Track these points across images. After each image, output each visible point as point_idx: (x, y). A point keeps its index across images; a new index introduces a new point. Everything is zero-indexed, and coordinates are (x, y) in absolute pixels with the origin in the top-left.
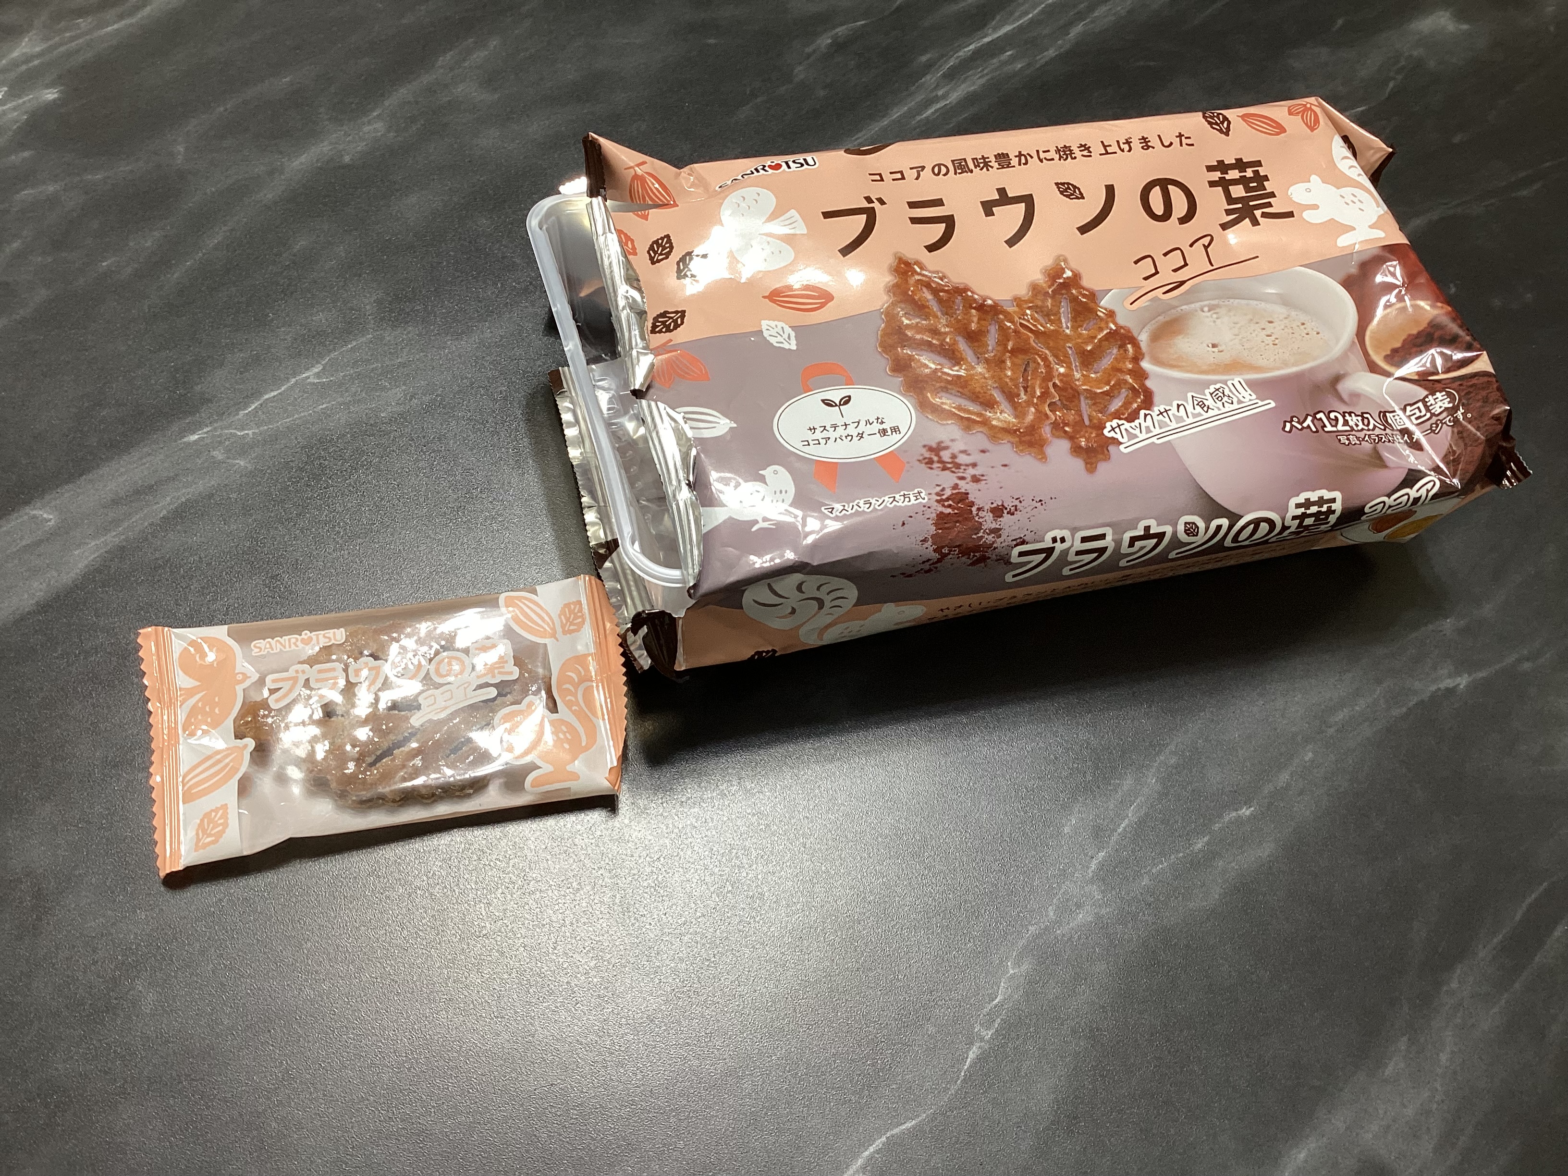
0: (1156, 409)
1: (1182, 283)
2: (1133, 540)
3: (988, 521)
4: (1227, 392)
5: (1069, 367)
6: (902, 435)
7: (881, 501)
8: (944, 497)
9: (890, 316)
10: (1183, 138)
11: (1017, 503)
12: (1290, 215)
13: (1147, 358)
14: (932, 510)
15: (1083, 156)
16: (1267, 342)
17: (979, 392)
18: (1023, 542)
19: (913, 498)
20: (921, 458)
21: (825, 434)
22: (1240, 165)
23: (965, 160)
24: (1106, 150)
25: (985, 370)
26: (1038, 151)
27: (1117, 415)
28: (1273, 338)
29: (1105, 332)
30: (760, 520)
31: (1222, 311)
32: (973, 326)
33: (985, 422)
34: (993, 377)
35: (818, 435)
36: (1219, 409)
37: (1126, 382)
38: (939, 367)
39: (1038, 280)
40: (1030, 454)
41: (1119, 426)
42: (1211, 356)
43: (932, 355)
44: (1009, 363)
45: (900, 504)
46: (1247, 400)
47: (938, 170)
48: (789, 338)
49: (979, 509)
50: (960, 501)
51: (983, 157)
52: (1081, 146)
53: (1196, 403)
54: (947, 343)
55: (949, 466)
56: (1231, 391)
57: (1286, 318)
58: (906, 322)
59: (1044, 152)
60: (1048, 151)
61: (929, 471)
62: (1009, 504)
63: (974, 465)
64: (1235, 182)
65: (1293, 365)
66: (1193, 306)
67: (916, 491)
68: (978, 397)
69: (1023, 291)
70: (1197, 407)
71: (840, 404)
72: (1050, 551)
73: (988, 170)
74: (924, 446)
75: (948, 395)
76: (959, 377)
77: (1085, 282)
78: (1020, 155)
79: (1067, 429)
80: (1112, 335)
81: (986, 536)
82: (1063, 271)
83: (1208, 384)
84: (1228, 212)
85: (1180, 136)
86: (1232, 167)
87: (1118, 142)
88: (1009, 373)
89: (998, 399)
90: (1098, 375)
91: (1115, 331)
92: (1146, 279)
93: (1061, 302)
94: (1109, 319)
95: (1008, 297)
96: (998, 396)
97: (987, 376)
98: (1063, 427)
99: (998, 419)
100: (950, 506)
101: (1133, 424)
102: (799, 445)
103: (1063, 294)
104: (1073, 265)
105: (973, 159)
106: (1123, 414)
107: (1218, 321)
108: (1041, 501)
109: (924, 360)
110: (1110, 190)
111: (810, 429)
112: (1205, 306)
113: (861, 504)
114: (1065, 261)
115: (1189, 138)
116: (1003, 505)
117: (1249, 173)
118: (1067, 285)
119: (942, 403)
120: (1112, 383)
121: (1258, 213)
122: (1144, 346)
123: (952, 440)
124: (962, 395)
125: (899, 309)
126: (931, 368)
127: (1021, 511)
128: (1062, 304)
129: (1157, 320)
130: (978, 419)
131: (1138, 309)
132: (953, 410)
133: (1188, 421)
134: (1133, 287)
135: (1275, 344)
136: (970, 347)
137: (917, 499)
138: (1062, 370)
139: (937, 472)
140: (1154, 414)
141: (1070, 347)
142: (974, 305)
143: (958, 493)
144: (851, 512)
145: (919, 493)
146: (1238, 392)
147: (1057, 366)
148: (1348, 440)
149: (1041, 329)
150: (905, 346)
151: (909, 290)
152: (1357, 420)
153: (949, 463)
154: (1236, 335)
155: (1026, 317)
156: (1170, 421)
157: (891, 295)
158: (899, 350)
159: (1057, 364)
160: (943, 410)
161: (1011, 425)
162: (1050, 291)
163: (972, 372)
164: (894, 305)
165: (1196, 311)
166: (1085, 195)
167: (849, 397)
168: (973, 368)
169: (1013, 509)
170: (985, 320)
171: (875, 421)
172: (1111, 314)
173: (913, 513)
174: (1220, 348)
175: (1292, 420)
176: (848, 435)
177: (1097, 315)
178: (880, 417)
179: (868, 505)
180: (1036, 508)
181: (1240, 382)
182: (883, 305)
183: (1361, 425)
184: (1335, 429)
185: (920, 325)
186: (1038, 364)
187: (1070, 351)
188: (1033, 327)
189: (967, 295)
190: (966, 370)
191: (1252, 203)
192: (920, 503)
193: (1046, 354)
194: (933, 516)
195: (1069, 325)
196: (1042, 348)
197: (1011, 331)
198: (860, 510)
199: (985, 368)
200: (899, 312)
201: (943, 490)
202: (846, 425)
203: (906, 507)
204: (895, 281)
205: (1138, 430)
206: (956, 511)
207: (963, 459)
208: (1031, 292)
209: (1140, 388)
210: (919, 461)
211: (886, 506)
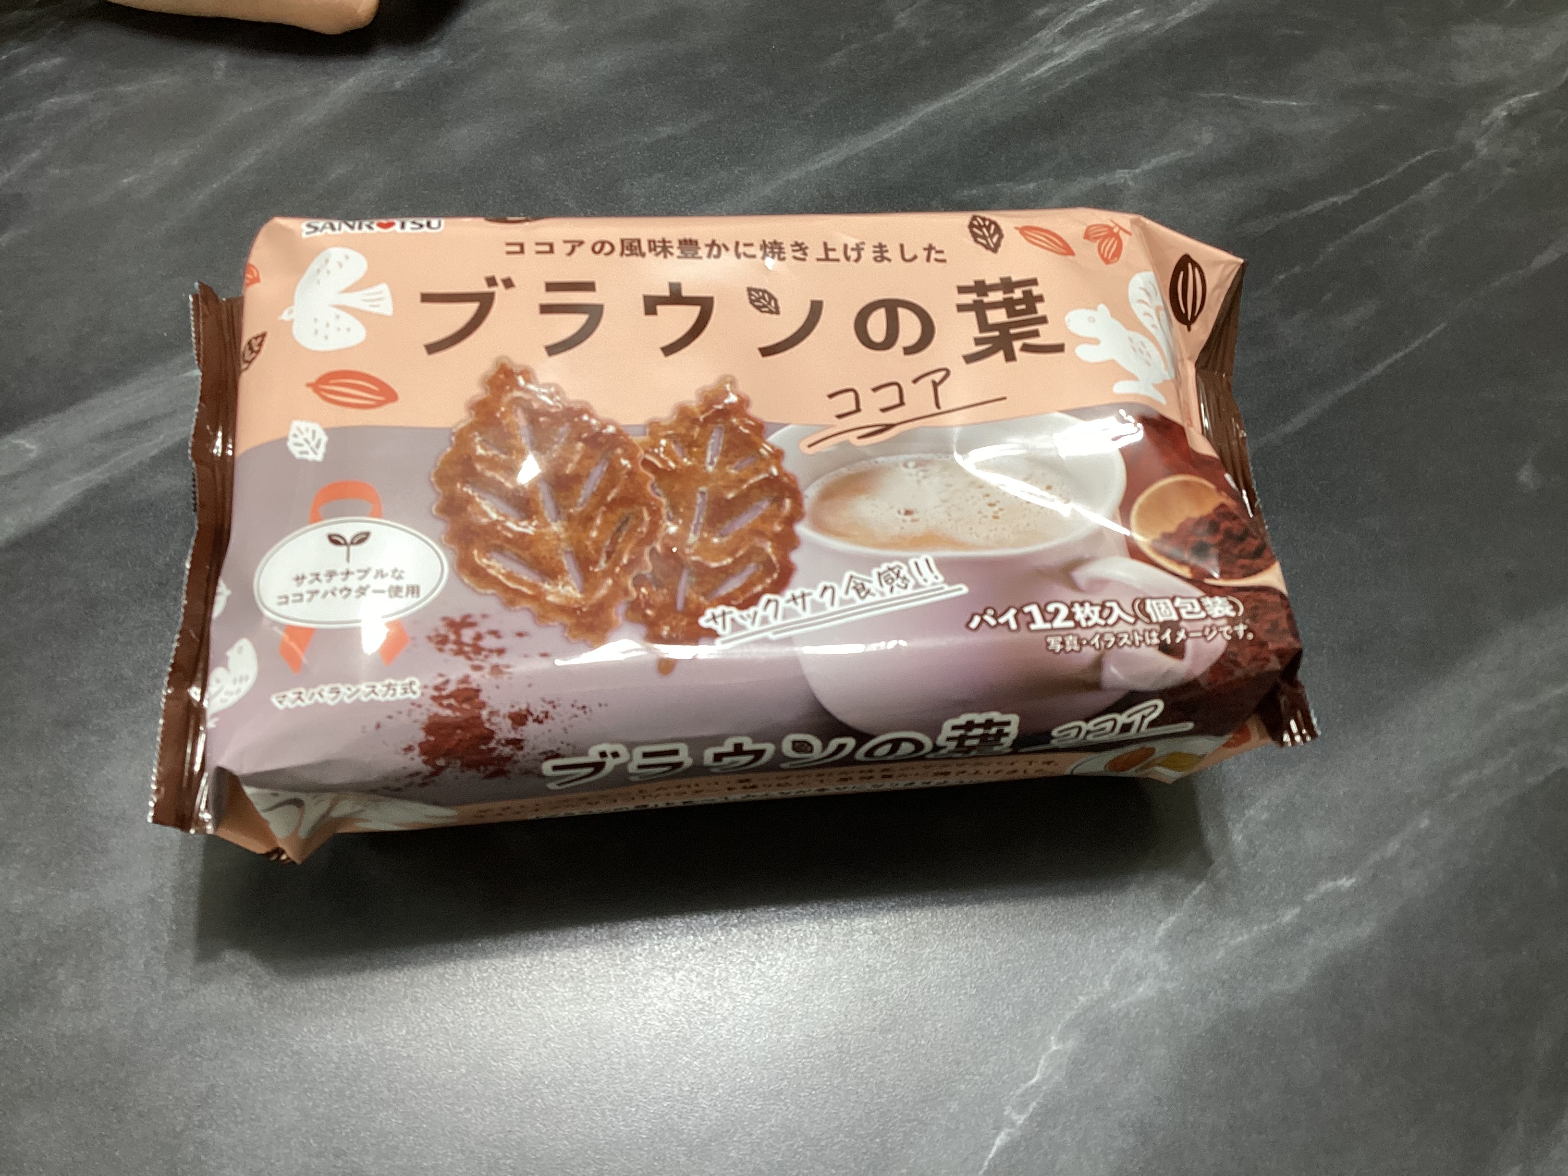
0: (788, 594)
1: (889, 427)
2: (718, 756)
3: (504, 728)
4: (904, 572)
5: (686, 527)
6: (421, 598)
7: (354, 689)
8: (444, 693)
9: (462, 438)
10: (933, 252)
11: (549, 708)
12: (1059, 348)
13: (806, 520)
14: (423, 710)
15: (795, 258)
16: (984, 514)
17: (544, 558)
18: (557, 755)
19: (399, 690)
20: (433, 634)
21: (315, 586)
22: (1007, 285)
23: (639, 241)
24: (827, 255)
25: (562, 530)
26: (737, 244)
27: (726, 601)
28: (996, 509)
29: (762, 476)
31: (932, 469)
32: (570, 469)
33: (538, 597)
34: (570, 538)
35: (304, 587)
36: (882, 594)
37: (762, 550)
38: (501, 518)
39: (692, 402)
40: (585, 641)
41: (724, 614)
42: (899, 525)
43: (498, 501)
44: (598, 521)
45: (380, 698)
46: (929, 583)
47: (600, 247)
48: (318, 446)
49: (492, 713)
50: (467, 700)
51: (664, 241)
52: (797, 244)
53: (852, 585)
54: (524, 489)
55: (467, 649)
56: (910, 571)
58: (480, 451)
59: (746, 245)
60: (751, 245)
61: (438, 654)
62: (538, 709)
63: (501, 652)
64: (994, 306)
65: (1013, 546)
66: (893, 459)
67: (407, 681)
68: (540, 563)
69: (664, 412)
70: (852, 592)
71: (352, 543)
72: (595, 767)
73: (665, 257)
74: (444, 619)
75: (500, 558)
76: (523, 535)
77: (753, 411)
78: (713, 244)
79: (649, 612)
80: (769, 482)
81: (499, 747)
82: (726, 394)
83: (878, 562)
84: (978, 341)
85: (930, 248)
86: (994, 288)
87: (846, 246)
88: (594, 534)
89: (566, 567)
90: (725, 539)
91: (776, 478)
92: (840, 417)
93: (712, 432)
94: (773, 461)
95: (641, 419)
96: (567, 562)
97: (562, 536)
98: (644, 609)
99: (557, 594)
100: (450, 706)
101: (745, 613)
103: (717, 423)
104: (742, 388)
105: (649, 242)
106: (736, 599)
107: (925, 482)
108: (584, 707)
109: (486, 506)
110: (816, 308)
111: (297, 578)
112: (911, 460)
113: (325, 694)
114: (733, 383)
115: (941, 252)
116: (528, 711)
117: (1018, 294)
118: (727, 412)
119: (489, 566)
120: (741, 552)
121: (1017, 345)
122: (808, 503)
123: (484, 616)
124: (520, 559)
125: (476, 433)
126: (491, 518)
127: (553, 719)
128: (714, 434)
129: (837, 471)
130: (529, 592)
131: (817, 454)
132: (501, 577)
133: (830, 609)
134: (817, 425)
135: (996, 517)
136: (553, 497)
137: (406, 692)
138: (673, 529)
139: (447, 656)
140: (783, 600)
141: (703, 493)
142: (585, 435)
143: (466, 689)
144: (308, 702)
145: (411, 684)
146: (920, 573)
147: (669, 523)
148: (1063, 643)
149: (670, 467)
150: (467, 482)
151: (498, 409)
152: (1093, 612)
153: (468, 645)
154: (944, 501)
155: (656, 451)
156: (804, 608)
157: (473, 413)
158: (459, 486)
159: (670, 519)
160: (488, 575)
161: (572, 602)
162: (701, 418)
163: (543, 530)
164: (472, 427)
165: (897, 465)
166: (781, 310)
167: (367, 534)
168: (547, 525)
169: (542, 716)
170: (591, 457)
171: (390, 573)
172: (778, 455)
173: (393, 711)
174: (915, 516)
175: (985, 613)
176: (346, 589)
177: (759, 453)
178: (399, 569)
179: (333, 695)
180: (576, 716)
181: (927, 561)
182: (458, 424)
183: (1095, 619)
184: (1048, 626)
185: (497, 459)
186: (642, 520)
187: (699, 500)
188: (660, 465)
189: (581, 420)
190: (536, 527)
191: (1012, 331)
192: (409, 699)
193: (661, 504)
194: (424, 718)
195: (716, 460)
196: (659, 495)
197: (624, 472)
198: (321, 700)
199: (563, 526)
200: (475, 437)
201: (447, 682)
202: (348, 573)
203: (388, 702)
204: (484, 396)
205: (750, 621)
206: (458, 714)
207: (489, 642)
208: (675, 417)
209: (779, 561)
210: (430, 638)
211: (358, 700)
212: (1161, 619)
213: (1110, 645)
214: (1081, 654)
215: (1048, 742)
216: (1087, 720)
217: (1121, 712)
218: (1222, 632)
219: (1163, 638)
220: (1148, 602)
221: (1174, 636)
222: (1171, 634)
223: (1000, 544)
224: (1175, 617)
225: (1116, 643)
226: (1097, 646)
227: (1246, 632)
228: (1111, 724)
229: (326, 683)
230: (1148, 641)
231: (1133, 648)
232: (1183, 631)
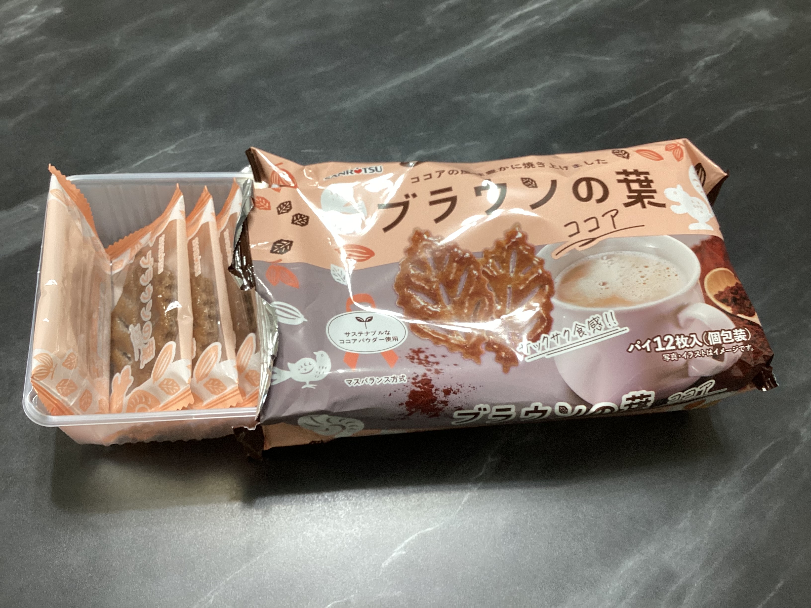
0: (551, 334)
1: (593, 239)
2: (527, 413)
3: (441, 396)
4: (600, 321)
5: (504, 306)
6: (399, 341)
7: (380, 379)
8: (417, 381)
9: (404, 266)
10: (600, 161)
11: (459, 387)
12: (663, 206)
13: (556, 295)
14: (408, 388)
15: (539, 167)
16: (639, 282)
18: (461, 409)
19: (398, 379)
20: (408, 355)
21: (355, 337)
22: (636, 172)
25: (452, 309)
28: (644, 279)
29: (535, 275)
30: (308, 383)
31: (615, 259)
32: (452, 277)
33: (447, 341)
34: (456, 313)
35: (350, 337)
36: (591, 334)
38: (426, 305)
39: (501, 238)
40: (471, 359)
42: (599, 292)
43: (422, 296)
44: (467, 304)
45: (391, 383)
46: (611, 327)
48: (344, 278)
49: (436, 390)
50: (426, 384)
52: (539, 163)
53: (577, 329)
54: (433, 289)
55: (423, 362)
56: (603, 320)
57: (657, 264)
58: (412, 272)
61: (412, 363)
62: (455, 388)
63: (437, 363)
64: (633, 181)
65: (653, 300)
66: (597, 255)
67: (401, 375)
69: (490, 245)
70: (577, 333)
71: (366, 321)
72: (477, 415)
74: (411, 349)
76: (436, 312)
77: (530, 241)
79: (495, 346)
80: (539, 277)
81: (439, 404)
82: (516, 233)
83: (588, 315)
84: (629, 197)
85: (598, 160)
86: (631, 173)
88: (466, 311)
91: (541, 275)
92: (570, 236)
93: (511, 254)
94: (540, 266)
95: (480, 250)
97: (453, 312)
98: (492, 346)
99: (455, 339)
100: (419, 387)
102: (338, 342)
103: (513, 249)
104: (524, 229)
107: (612, 266)
108: (474, 387)
109: (418, 298)
110: (554, 183)
111: (346, 334)
112: (604, 256)
113: (368, 380)
114: (519, 226)
115: (604, 160)
116: (451, 388)
117: (642, 177)
118: (517, 243)
121: (646, 201)
122: (556, 286)
123: (427, 349)
125: (410, 263)
126: (421, 305)
127: (461, 392)
128: (512, 256)
129: (570, 267)
130: (443, 339)
131: (561, 258)
132: (430, 333)
133: (568, 343)
134: (560, 243)
135: (644, 284)
136: (446, 292)
137: (401, 381)
138: (499, 307)
139: (415, 364)
140: (549, 336)
141: (509, 288)
142: (457, 259)
143: (425, 379)
144: (361, 384)
145: (403, 377)
146: (608, 321)
147: (497, 305)
148: (670, 357)
149: (494, 275)
150: (409, 288)
151: (417, 251)
152: (684, 340)
153: (423, 360)
154: (621, 276)
155: (488, 265)
156: (558, 342)
157: (407, 254)
158: (405, 290)
159: (497, 303)
160: (424, 332)
161: (462, 343)
162: (506, 247)
163: (444, 310)
164: (407, 261)
165: (598, 259)
166: (538, 186)
167: (372, 317)
168: (445, 307)
169: (457, 391)
170: (460, 270)
171: (385, 333)
172: (542, 262)
173: (397, 389)
174: (607, 286)
175: (636, 343)
176: (368, 339)
177: (532, 263)
178: (388, 331)
179: (372, 381)
180: (470, 391)
181: (611, 313)
182: (401, 260)
183: (685, 344)
184: (664, 349)
185: (420, 275)
186: (485, 304)
187: (508, 292)
188: (490, 274)
189: (454, 252)
190: (441, 308)
191: (643, 194)
192: (403, 383)
193: (492, 295)
194: (409, 392)
195: (514, 270)
196: (491, 290)
197: (475, 277)
198: (367, 384)
199: (452, 307)
200: (409, 265)
201: (417, 376)
202: (367, 333)
203: (394, 385)
204: (411, 246)
205: (537, 348)
206: (423, 390)
207: (431, 359)
208: (495, 247)
209: (546, 316)
210: (406, 357)
211: (382, 383)
212: (714, 343)
213: (691, 357)
214: (678, 361)
215: (666, 403)
216: (683, 392)
217: (697, 387)
218: (740, 349)
219: (714, 352)
220: (710, 333)
221: (719, 351)
222: (718, 351)
223: (647, 299)
224: (720, 342)
225: (694, 356)
226: (685, 358)
227: (751, 348)
228: (693, 392)
229: (368, 376)
230: (708, 354)
231: (701, 358)
232: (723, 349)
